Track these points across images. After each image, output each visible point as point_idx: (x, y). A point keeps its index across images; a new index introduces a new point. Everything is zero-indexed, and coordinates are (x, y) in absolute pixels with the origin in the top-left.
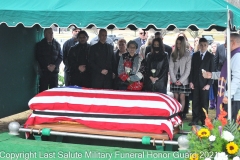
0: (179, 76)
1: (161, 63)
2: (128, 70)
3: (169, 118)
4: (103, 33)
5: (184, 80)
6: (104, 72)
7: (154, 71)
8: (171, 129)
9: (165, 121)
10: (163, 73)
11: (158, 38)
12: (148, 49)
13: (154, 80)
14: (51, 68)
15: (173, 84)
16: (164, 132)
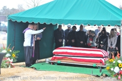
0: (112, 45)
1: (105, 39)
2: (91, 42)
3: (103, 58)
5: (114, 46)
6: (82, 42)
7: (102, 42)
12: (100, 34)
13: (102, 46)
16: (101, 62)
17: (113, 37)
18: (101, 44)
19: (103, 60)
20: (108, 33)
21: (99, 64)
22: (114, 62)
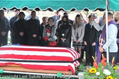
0: (77, 38)
1: (68, 30)
3: (72, 62)
4: (33, 13)
5: (81, 40)
6: (35, 36)
7: (63, 35)
8: (74, 68)
9: (70, 64)
11: (66, 16)
14: (3, 34)
15: (74, 42)
16: (70, 70)
17: (79, 26)
18: (62, 37)
19: (72, 65)
21: (67, 72)
22: (98, 74)
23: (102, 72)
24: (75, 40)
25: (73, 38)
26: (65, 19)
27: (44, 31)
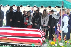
0: (44, 23)
1: (39, 19)
2: (27, 21)
3: (41, 38)
4: (18, 8)
5: (46, 25)
7: (36, 21)
8: (42, 41)
9: (39, 39)
10: (39, 22)
13: (36, 24)
15: (42, 26)
16: (39, 42)
17: (45, 16)
18: (35, 22)
19: (41, 40)
20: (41, 14)
21: (37, 44)
22: (56, 45)
23: (58, 44)
24: (43, 25)
25: (42, 23)
26: (37, 12)
27: (25, 19)
